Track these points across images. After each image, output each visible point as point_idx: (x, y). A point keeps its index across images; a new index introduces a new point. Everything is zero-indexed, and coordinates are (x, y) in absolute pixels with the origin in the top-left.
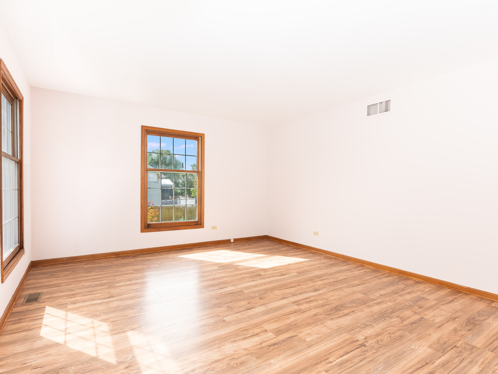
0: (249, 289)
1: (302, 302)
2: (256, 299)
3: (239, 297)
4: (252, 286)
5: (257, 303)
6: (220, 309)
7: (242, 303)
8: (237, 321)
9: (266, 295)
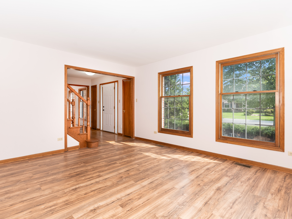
0: (130, 185)
1: (95, 177)
2: (124, 177)
3: (136, 177)
4: (128, 188)
5: (124, 174)
6: (143, 169)
7: (132, 173)
8: (132, 165)
9: (118, 180)
